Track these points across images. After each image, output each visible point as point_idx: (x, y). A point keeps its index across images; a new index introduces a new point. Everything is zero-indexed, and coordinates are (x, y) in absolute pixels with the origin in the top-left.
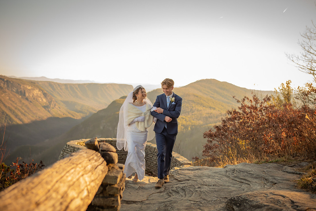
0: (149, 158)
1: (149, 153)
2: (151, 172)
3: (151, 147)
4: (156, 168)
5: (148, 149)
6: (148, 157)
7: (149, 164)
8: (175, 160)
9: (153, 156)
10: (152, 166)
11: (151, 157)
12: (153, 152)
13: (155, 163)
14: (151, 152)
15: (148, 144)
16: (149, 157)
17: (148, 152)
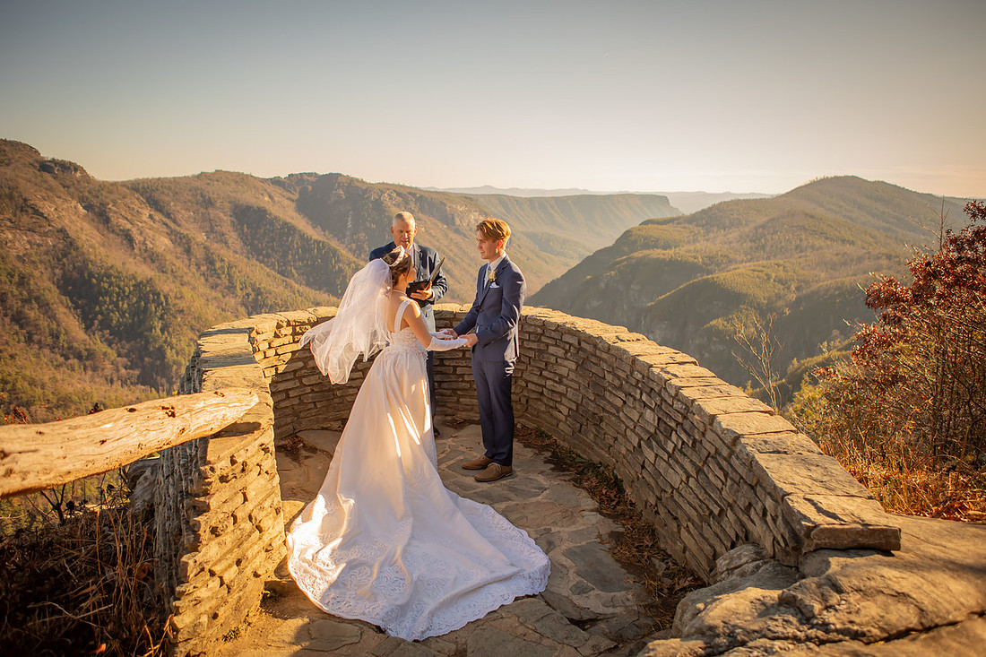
0: (608, 407)
1: (610, 384)
2: (617, 485)
3: (618, 349)
4: (638, 469)
5: (606, 362)
6: (603, 403)
7: (611, 442)
8: (751, 464)
9: (625, 402)
10: (624, 451)
11: (619, 403)
12: (627, 382)
13: (635, 441)
14: (619, 377)
15: (605, 336)
16: (609, 402)
17: (604, 378)
